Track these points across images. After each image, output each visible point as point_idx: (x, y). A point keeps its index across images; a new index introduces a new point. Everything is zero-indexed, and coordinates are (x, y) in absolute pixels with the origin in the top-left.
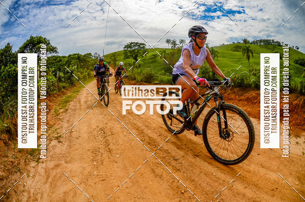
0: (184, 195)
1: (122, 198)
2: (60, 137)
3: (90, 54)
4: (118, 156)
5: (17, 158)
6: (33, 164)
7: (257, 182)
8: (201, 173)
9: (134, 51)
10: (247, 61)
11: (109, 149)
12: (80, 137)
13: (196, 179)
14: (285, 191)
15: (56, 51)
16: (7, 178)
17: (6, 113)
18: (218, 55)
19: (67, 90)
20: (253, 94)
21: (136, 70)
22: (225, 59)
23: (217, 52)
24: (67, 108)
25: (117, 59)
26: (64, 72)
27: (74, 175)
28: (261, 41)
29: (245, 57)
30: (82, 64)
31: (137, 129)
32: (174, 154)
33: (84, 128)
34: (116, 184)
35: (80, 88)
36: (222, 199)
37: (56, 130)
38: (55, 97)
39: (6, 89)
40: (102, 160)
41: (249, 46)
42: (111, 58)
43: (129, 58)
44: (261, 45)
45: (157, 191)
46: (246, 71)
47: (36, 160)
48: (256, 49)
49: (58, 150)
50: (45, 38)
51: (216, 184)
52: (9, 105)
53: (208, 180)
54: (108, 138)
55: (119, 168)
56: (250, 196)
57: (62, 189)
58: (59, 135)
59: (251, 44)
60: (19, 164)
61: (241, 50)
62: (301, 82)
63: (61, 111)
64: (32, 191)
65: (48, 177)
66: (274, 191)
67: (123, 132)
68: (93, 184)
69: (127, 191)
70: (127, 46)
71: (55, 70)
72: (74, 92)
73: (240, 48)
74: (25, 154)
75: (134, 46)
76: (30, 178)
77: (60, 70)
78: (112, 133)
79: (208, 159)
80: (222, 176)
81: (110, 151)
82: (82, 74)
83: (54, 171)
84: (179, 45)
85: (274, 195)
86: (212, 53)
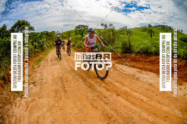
0: (111, 119)
1: (73, 121)
2: (35, 82)
3: (54, 31)
4: (70, 94)
5: (9, 95)
6: (19, 99)
7: (155, 112)
8: (121, 106)
9: (81, 31)
10: (151, 38)
12: (47, 82)
13: (118, 110)
14: (173, 118)
15: (33, 29)
16: (3, 107)
17: (3, 68)
18: (133, 34)
19: (40, 53)
20: (153, 58)
21: (82, 42)
22: (137, 36)
23: (132, 32)
24: (39, 64)
25: (71, 35)
26: (38, 43)
27: (44, 106)
28: (159, 26)
29: (149, 35)
30: (49, 38)
31: (82, 78)
32: (104, 94)
33: (50, 77)
34: (69, 112)
35: (47, 52)
36: (134, 122)
37: (32, 78)
38: (32, 58)
39: (3, 52)
40: (60, 97)
41: (152, 29)
42: (67, 35)
43: (78, 34)
44: (159, 28)
45: (94, 116)
46: (150, 44)
47: (20, 96)
48: (156, 31)
49: (34, 91)
50: (27, 22)
51: (130, 113)
52: (4, 62)
53: (125, 110)
54: (65, 83)
55: (71, 102)
56: (151, 121)
57: (36, 114)
58: (34, 81)
59: (153, 27)
60: (10, 99)
61: (147, 31)
62: (184, 52)
63: (36, 66)
64: (18, 115)
65: (28, 107)
66: (166, 118)
67: (73, 80)
68: (55, 112)
69: (76, 116)
70: (77, 27)
71: (32, 41)
72: (44, 55)
73: (146, 30)
74: (14, 93)
75: (81, 27)
76: (17, 107)
77: (35, 41)
78: (67, 80)
79: (126, 98)
80: (134, 108)
81: (65, 91)
82: (49, 44)
83: (32, 103)
84: (109, 27)
85: (166, 120)
86: (129, 32)
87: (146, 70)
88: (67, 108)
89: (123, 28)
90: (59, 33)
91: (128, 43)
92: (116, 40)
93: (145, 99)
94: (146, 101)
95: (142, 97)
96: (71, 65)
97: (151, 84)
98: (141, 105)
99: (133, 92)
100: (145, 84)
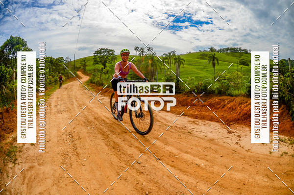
3: (62, 58)
4: (85, 159)
6: (11, 165)
7: (222, 182)
8: (163, 175)
9: (103, 58)
10: (213, 69)
11: (77, 153)
12: (50, 140)
13: (159, 181)
14: (253, 188)
18: (184, 63)
20: (215, 99)
21: (103, 76)
22: (191, 67)
23: (183, 60)
25: (87, 64)
27: (47, 177)
28: (228, 49)
29: (211, 64)
30: (54, 68)
31: (103, 134)
32: (137, 158)
33: (54, 132)
34: (85, 186)
35: (51, 91)
40: (70, 164)
41: (215, 54)
42: (81, 63)
43: (98, 64)
44: (227, 53)
45: (123, 193)
47: (13, 161)
48: (222, 57)
49: (31, 153)
50: (23, 39)
51: (180, 185)
53: (171, 182)
54: (76, 142)
55: (87, 171)
57: (38, 189)
59: (218, 52)
64: (12, 190)
65: (24, 178)
67: (89, 137)
68: (64, 186)
69: (95, 192)
70: (97, 52)
73: (206, 56)
74: (3, 155)
75: (104, 52)
76: (10, 178)
78: (79, 137)
79: (170, 163)
80: (185, 178)
81: (78, 155)
82: (53, 77)
83: (29, 172)
84: (146, 52)
85: (241, 193)
86: (178, 60)
87: (203, 118)
88: (81, 180)
89: (169, 53)
90: (69, 60)
91: (175, 77)
92: (157, 73)
93: (202, 163)
94: (204, 167)
95: (198, 161)
96: (86, 113)
97: (212, 140)
98: (196, 174)
99: (183, 154)
100: (202, 141)
